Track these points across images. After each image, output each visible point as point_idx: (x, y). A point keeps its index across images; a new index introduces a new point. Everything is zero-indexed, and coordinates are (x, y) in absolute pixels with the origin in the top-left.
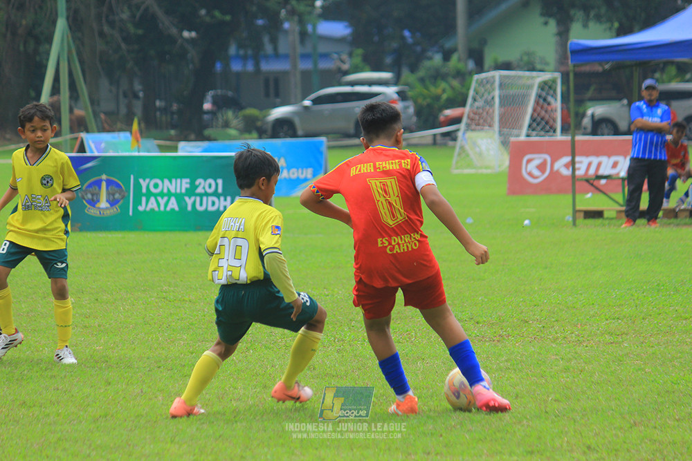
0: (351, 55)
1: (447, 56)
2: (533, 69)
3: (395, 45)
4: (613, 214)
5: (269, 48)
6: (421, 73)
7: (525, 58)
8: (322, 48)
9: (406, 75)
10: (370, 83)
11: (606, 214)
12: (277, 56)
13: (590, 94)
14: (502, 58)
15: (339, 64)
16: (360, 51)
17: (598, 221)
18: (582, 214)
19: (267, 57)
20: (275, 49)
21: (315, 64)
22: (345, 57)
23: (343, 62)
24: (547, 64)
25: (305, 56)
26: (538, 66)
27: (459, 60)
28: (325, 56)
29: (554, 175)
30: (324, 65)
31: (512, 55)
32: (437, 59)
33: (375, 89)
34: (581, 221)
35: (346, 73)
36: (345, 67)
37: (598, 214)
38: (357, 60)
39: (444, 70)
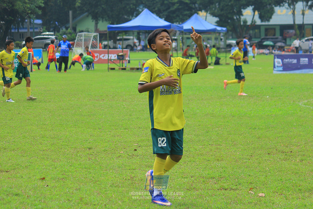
0: (43, 28)
1: (67, 29)
2: (88, 32)
3: (54, 26)
4: (118, 69)
5: (21, 27)
6: (61, 33)
7: (87, 30)
8: (35, 26)
9: (56, 33)
10: (48, 35)
11: (116, 69)
12: (23, 28)
13: (103, 38)
14: (81, 29)
15: (40, 30)
16: (45, 27)
17: (114, 71)
18: (110, 69)
19: (21, 29)
20: (23, 26)
21: (34, 30)
22: (41, 28)
23: (41, 30)
24: (92, 31)
25: (31, 28)
26: (90, 31)
27: (70, 30)
28: (36, 28)
29: (100, 59)
30: (36, 30)
31: (84, 29)
32: (64, 30)
33: (50, 37)
34: (110, 71)
35: (42, 33)
36: (42, 31)
37: (114, 69)
38: (44, 29)
39: (67, 32)
